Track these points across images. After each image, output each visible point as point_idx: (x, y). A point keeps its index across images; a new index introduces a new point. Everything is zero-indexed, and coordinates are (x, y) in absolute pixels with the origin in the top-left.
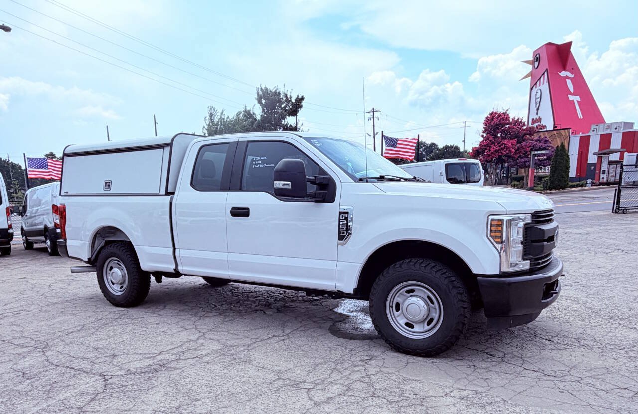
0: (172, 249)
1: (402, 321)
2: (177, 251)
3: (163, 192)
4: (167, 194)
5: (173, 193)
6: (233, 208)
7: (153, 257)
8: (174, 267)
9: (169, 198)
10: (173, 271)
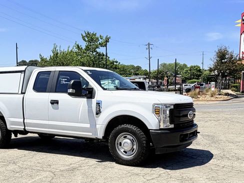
0: (23, 119)
1: (122, 150)
2: (25, 120)
3: (20, 92)
4: (22, 93)
5: (24, 93)
6: (52, 100)
7: (13, 123)
8: (23, 127)
9: (22, 95)
10: (23, 130)
